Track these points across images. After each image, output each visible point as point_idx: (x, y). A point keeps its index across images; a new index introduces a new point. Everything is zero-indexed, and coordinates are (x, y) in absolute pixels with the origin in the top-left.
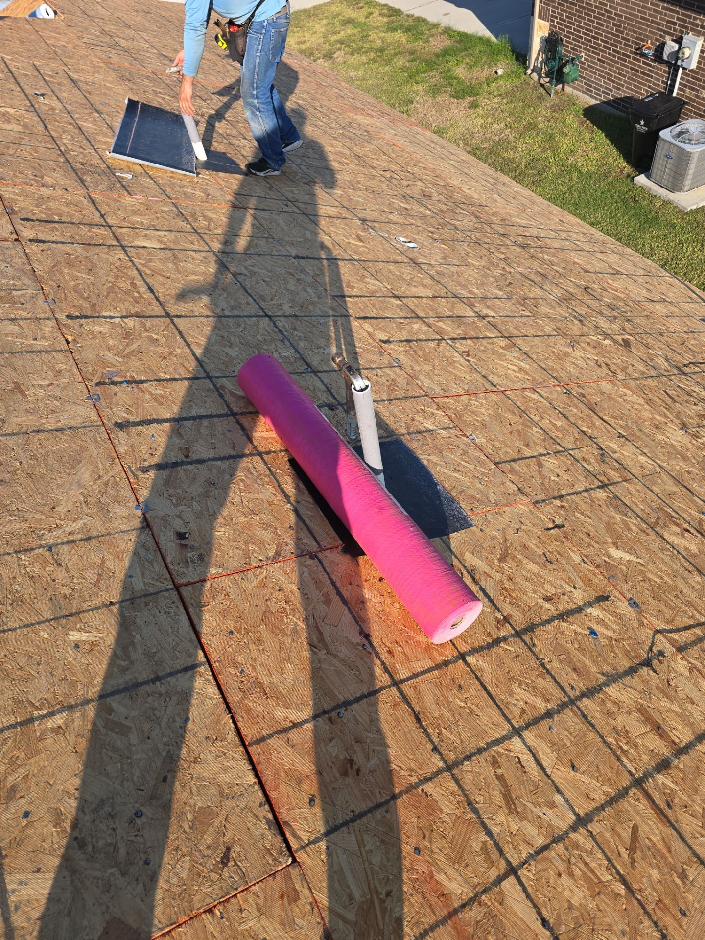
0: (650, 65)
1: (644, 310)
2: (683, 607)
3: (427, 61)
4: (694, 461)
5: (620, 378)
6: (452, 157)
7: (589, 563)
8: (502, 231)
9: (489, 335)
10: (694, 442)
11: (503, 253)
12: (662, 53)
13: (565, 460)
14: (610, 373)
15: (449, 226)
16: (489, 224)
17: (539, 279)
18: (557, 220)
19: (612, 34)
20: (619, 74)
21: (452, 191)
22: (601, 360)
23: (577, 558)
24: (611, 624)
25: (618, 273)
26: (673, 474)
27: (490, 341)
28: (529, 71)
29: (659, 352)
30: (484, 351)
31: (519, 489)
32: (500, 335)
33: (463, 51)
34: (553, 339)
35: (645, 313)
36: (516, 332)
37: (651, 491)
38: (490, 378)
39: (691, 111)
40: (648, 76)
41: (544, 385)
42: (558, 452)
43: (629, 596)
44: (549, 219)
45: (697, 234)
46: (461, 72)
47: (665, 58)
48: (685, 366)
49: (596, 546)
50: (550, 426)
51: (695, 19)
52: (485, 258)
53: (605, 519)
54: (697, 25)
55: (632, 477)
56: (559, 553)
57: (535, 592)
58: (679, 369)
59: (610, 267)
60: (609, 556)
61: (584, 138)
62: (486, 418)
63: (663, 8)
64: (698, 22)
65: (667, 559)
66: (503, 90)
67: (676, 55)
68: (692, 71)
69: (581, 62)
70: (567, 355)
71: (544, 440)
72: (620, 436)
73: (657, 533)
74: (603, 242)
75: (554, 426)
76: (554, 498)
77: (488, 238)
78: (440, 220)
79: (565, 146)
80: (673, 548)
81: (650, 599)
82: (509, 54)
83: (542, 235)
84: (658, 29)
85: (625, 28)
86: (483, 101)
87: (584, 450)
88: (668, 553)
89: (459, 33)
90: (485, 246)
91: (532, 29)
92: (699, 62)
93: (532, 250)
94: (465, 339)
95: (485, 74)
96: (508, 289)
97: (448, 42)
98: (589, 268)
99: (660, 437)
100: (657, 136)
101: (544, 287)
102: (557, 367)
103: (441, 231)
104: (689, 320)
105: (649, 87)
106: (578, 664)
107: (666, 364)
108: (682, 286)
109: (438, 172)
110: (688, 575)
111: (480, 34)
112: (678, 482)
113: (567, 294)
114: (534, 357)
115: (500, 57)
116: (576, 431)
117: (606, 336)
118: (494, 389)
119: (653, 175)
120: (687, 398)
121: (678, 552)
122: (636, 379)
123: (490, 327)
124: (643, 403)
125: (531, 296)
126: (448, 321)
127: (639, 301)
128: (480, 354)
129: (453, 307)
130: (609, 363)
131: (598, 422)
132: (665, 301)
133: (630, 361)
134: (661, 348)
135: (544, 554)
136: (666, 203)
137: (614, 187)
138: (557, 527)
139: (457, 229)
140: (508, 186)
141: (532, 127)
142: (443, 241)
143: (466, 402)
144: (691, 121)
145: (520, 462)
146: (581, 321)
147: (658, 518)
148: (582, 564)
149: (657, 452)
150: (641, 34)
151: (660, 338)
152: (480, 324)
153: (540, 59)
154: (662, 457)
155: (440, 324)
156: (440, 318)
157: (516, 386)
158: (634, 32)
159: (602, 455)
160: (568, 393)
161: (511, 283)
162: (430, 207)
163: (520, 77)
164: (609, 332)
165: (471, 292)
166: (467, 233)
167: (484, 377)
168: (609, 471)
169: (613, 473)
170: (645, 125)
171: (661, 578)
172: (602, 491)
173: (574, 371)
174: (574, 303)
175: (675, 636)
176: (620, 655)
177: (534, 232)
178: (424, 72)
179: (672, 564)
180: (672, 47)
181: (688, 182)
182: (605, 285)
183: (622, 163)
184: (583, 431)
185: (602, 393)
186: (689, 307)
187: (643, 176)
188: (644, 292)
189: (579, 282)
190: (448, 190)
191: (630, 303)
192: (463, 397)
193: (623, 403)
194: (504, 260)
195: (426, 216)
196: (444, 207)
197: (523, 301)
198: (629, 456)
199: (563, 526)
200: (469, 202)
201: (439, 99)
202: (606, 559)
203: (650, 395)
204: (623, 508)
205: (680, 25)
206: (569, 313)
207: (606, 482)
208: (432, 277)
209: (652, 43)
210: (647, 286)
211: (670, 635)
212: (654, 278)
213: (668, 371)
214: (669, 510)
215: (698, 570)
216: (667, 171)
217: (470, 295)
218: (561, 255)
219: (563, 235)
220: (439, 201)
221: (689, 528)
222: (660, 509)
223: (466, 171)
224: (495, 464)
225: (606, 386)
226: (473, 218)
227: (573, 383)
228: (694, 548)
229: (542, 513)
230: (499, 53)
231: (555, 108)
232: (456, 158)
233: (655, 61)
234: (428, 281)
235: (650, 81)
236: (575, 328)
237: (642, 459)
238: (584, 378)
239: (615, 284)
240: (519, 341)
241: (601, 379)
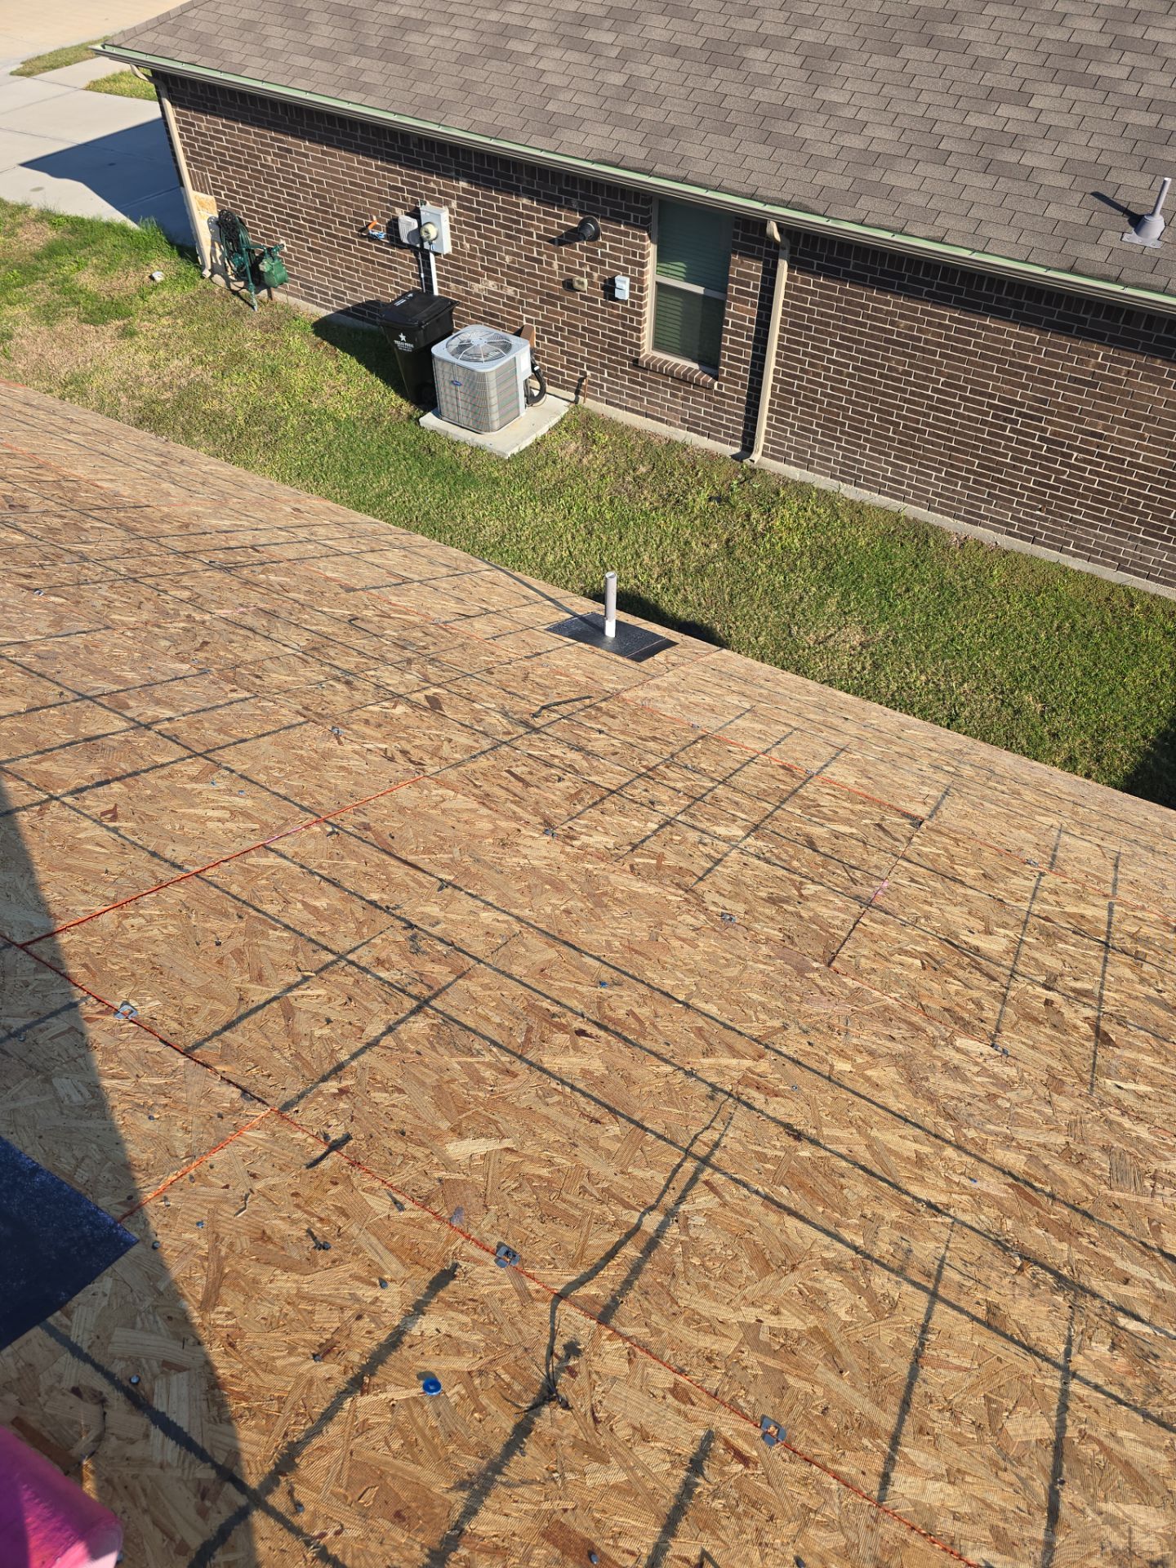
0: (387, 252)
1: (457, 636)
2: (598, 1209)
3: (20, 266)
4: (573, 886)
5: (430, 770)
6: (73, 427)
7: (409, 1205)
8: (180, 546)
9: (160, 760)
10: (568, 849)
11: (186, 588)
12: (398, 234)
13: (341, 979)
14: (412, 767)
15: (68, 558)
16: (155, 538)
17: (260, 623)
18: (289, 510)
19: (316, 209)
20: (348, 268)
21: (74, 490)
22: (392, 747)
23: (380, 1205)
24: (465, 1337)
25: (406, 581)
26: (542, 926)
27: (165, 771)
28: (207, 273)
29: (489, 701)
30: (150, 798)
31: (245, 1092)
32: (185, 753)
33: (82, 247)
34: (297, 732)
35: (460, 641)
36: (221, 739)
37: (510, 976)
38: (168, 854)
39: (467, 314)
40: (390, 268)
41: (288, 830)
42: (326, 967)
43: (494, 1241)
44: (273, 510)
45: (532, 489)
46: (87, 279)
47: (405, 240)
48: (535, 716)
49: (419, 1152)
50: (307, 916)
51: (427, 181)
52: (149, 606)
53: (431, 1079)
54: (433, 191)
55: (472, 962)
56: (343, 1212)
57: (292, 1349)
58: (526, 724)
59: (390, 573)
60: (448, 1164)
61: (326, 369)
62: (163, 949)
63: (377, 167)
64: (432, 185)
65: (553, 1112)
66: (171, 306)
67: (417, 234)
68: (447, 256)
69: (283, 254)
70: (326, 755)
71: (294, 952)
72: (444, 885)
73: (531, 1064)
74: (374, 533)
75: (314, 910)
76: (324, 1079)
77: (153, 564)
78: (46, 549)
79: (301, 384)
80: (563, 1082)
81: (536, 1225)
82: (166, 248)
83: (263, 541)
84: (380, 199)
85: (333, 200)
86: (141, 324)
87: (377, 941)
88: (556, 1098)
89: (68, 219)
90: (149, 581)
91: (189, 206)
92: (454, 244)
93: (245, 571)
94: (108, 782)
95: (132, 282)
96: (201, 655)
97: (51, 234)
98: (353, 582)
99: (511, 861)
100: (431, 356)
101: (273, 636)
102: (310, 786)
103: (49, 570)
104: (529, 635)
105: (397, 284)
106: (405, 1495)
107: (505, 722)
108: (511, 580)
109: (42, 459)
110: (596, 1130)
111: (105, 219)
112: (553, 938)
113: (318, 638)
114: (262, 778)
115: (152, 253)
116: (357, 907)
117: (396, 698)
118: (178, 874)
119: (444, 411)
120: (545, 772)
121: (573, 1087)
122: (459, 764)
123: (163, 742)
124: (475, 805)
125: (248, 658)
126: (65, 755)
127: (445, 623)
128: (143, 807)
129: (77, 721)
130: (408, 747)
131: (399, 872)
132: (488, 612)
133: (444, 734)
134: (492, 696)
135: (309, 1232)
136: (476, 450)
137: (394, 437)
138: (335, 1146)
139: (86, 559)
140: (191, 465)
141: (238, 358)
142: (53, 590)
143: (112, 927)
144: (470, 327)
145: (245, 1023)
146: (348, 683)
147: (529, 1030)
148: (395, 1213)
149: (511, 894)
150: (358, 208)
151: (488, 678)
152: (141, 741)
153: (219, 253)
154: (522, 900)
155: (46, 766)
156: (44, 752)
157: (228, 852)
158: (347, 204)
159: (413, 938)
160: (337, 831)
161: (205, 643)
162: (23, 526)
163: (194, 283)
164: (402, 690)
165: (118, 680)
166: (109, 563)
167: (154, 854)
168: (429, 967)
169: (437, 968)
170: (408, 341)
171: (550, 1162)
172: (420, 1017)
173: (344, 784)
174: (332, 653)
175: (590, 1290)
176: (493, 1408)
177: (247, 538)
178: (21, 285)
179: (566, 1120)
180: (409, 224)
181: (495, 416)
182: (386, 608)
183: (394, 399)
184: (372, 903)
185: (402, 810)
186: (526, 613)
187: (430, 415)
188: (452, 606)
189: (339, 612)
190: (66, 489)
191: (432, 629)
192: (104, 919)
193: (442, 818)
194: (190, 600)
195: (13, 547)
196: (56, 522)
197: (232, 673)
198: (463, 922)
199: (348, 1138)
200: (113, 503)
201: (59, 328)
202: (443, 1174)
203: (486, 787)
204: (464, 1039)
205: (409, 192)
206: (324, 673)
207: (427, 993)
208: (27, 669)
209: (379, 220)
210: (456, 593)
211: (583, 1291)
212: (465, 577)
213: (509, 733)
214: (546, 1004)
215: (611, 1110)
216: (461, 404)
217: (115, 688)
218: (300, 570)
219: (302, 534)
220: (45, 512)
221: (584, 1027)
222: (531, 1008)
223: (103, 448)
224: (187, 1052)
225: (406, 795)
226: (121, 533)
227: (343, 809)
228: (597, 1066)
229: (299, 1127)
230: (148, 247)
231: (265, 326)
232: (81, 429)
233: (392, 246)
234: (17, 679)
235: (396, 276)
236: (339, 700)
237: (487, 916)
238: (365, 792)
239: (402, 602)
240: (228, 756)
241: (396, 783)
